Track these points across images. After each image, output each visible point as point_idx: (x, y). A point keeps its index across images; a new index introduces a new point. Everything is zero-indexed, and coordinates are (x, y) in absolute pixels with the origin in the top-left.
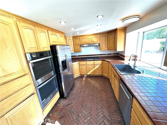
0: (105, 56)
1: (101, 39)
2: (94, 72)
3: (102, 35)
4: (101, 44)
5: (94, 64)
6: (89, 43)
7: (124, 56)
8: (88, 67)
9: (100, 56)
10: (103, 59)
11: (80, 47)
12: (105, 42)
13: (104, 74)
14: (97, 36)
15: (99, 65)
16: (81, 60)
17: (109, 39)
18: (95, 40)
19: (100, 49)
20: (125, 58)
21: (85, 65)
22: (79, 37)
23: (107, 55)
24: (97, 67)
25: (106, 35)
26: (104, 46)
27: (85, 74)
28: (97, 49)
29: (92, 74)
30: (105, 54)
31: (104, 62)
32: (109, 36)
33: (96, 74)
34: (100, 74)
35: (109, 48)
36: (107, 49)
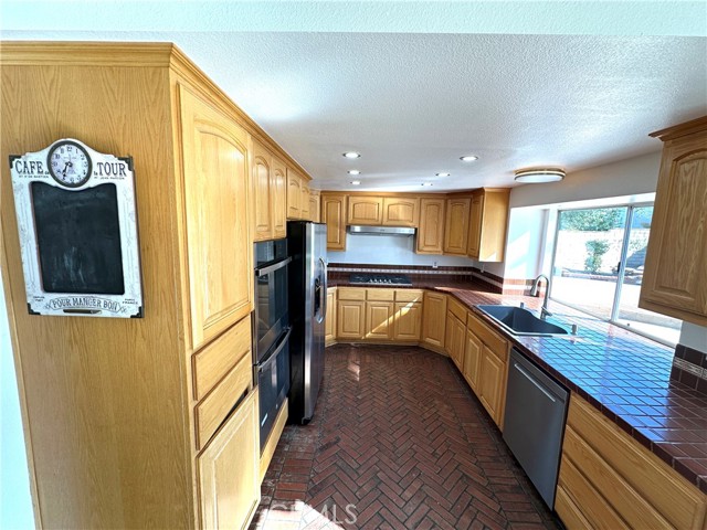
0: (431, 272)
1: (423, 212)
2: (391, 327)
3: (427, 201)
4: (422, 232)
5: (395, 301)
6: (380, 222)
7: (501, 280)
8: (369, 309)
9: (412, 272)
10: (426, 284)
11: (344, 232)
12: (438, 224)
13: (428, 340)
14: (411, 201)
15: (411, 304)
16: (345, 282)
17: (449, 216)
18: (401, 211)
19: (415, 248)
20: (505, 287)
21: (359, 303)
22: (345, 198)
23: (435, 272)
24: (405, 310)
25: (442, 202)
26: (429, 239)
27: (356, 335)
28: (404, 246)
29: (385, 336)
30: (430, 268)
31: (430, 293)
32: (449, 206)
33: (400, 337)
34: (412, 337)
35: (447, 246)
36: (440, 249)
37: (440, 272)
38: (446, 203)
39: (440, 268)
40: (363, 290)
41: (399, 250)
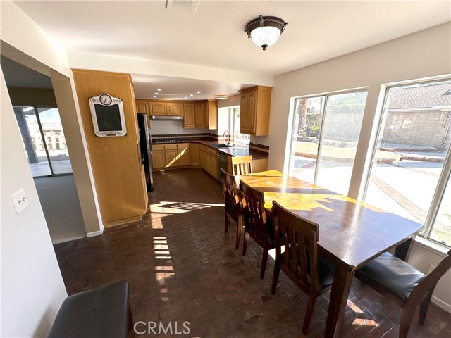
1: (185, 109)
2: (177, 161)
3: (186, 104)
4: (185, 118)
5: (177, 149)
6: (166, 114)
7: (218, 136)
8: (166, 154)
10: (189, 141)
12: (192, 115)
14: (180, 104)
15: (185, 150)
17: (196, 111)
18: (175, 109)
19: (183, 126)
20: (219, 138)
21: (162, 152)
25: (193, 105)
26: (188, 122)
27: (162, 166)
28: (178, 125)
29: (175, 165)
30: (191, 135)
37: (196, 137)
38: (195, 105)
39: (195, 135)
41: (176, 127)
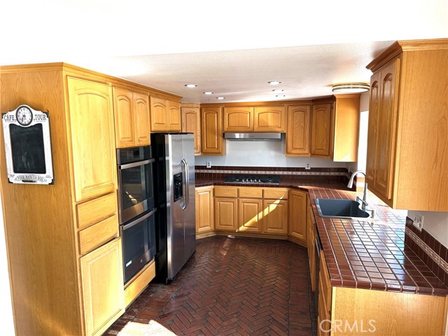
0: (304, 173)
1: (290, 118)
2: (261, 222)
3: (293, 108)
4: (289, 137)
5: (263, 198)
6: (251, 129)
8: (241, 205)
9: (285, 173)
11: (221, 138)
12: (304, 128)
13: (294, 234)
14: (279, 109)
15: (278, 202)
16: (221, 182)
18: (270, 119)
19: (287, 152)
21: (233, 200)
23: (308, 173)
24: (273, 207)
25: (308, 108)
26: (298, 140)
27: (231, 228)
28: (278, 149)
29: (256, 229)
30: (303, 169)
31: (294, 192)
32: (314, 111)
33: (269, 230)
34: (280, 231)
37: (313, 173)
38: (311, 109)
39: (313, 170)
40: (235, 188)
41: (273, 153)
